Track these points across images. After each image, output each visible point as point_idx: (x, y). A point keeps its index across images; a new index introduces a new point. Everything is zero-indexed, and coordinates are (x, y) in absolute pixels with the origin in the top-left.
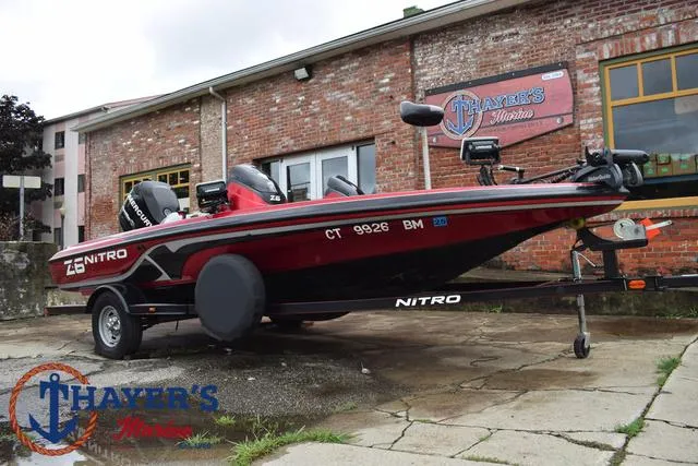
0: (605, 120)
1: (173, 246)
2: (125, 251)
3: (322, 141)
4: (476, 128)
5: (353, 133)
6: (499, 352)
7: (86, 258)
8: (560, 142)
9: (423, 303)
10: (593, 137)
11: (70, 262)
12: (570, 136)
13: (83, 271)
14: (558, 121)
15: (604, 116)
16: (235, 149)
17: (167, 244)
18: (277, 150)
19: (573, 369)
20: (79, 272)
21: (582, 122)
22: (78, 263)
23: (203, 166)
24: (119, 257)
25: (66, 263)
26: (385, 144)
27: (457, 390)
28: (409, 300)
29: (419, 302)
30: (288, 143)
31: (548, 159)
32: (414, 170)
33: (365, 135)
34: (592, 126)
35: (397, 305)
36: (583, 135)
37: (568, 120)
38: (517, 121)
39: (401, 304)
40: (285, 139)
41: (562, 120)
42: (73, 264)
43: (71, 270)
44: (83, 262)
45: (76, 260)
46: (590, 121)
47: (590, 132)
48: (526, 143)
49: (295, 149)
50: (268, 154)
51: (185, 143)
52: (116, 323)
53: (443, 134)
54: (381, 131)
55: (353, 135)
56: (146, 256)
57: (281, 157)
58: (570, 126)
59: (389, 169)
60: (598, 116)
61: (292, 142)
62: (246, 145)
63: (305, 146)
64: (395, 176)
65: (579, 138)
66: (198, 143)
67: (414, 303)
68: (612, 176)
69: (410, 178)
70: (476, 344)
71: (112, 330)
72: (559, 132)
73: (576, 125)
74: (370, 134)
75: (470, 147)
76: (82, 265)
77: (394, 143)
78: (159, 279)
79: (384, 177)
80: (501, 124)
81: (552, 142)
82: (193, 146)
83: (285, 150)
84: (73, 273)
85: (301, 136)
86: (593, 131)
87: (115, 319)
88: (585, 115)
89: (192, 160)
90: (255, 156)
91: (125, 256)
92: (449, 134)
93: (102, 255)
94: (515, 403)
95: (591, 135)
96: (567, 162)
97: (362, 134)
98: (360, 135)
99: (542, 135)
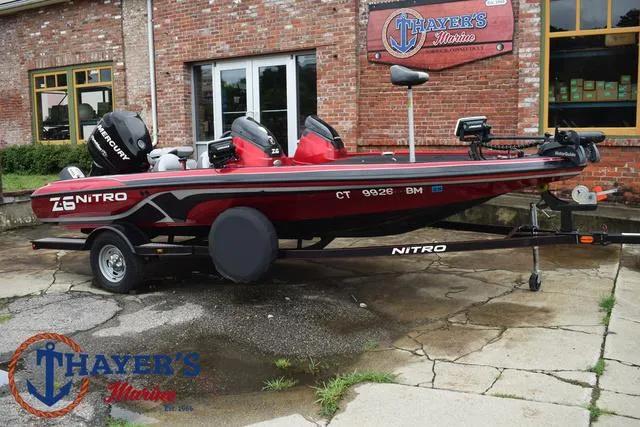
0: (542, 51)
1: (180, 195)
2: (125, 194)
3: (260, 48)
4: (419, 47)
5: (294, 42)
6: (464, 282)
7: (78, 197)
8: (498, 68)
9: (415, 251)
10: (530, 66)
11: (58, 199)
12: (508, 63)
13: (73, 208)
14: (499, 47)
15: (542, 46)
16: (164, 50)
17: (173, 192)
18: (211, 54)
19: (532, 304)
20: (67, 209)
21: (521, 51)
22: (67, 201)
23: (127, 65)
24: (117, 199)
25: (52, 199)
26: (327, 57)
27: (448, 327)
28: (403, 249)
29: (411, 251)
30: (224, 48)
31: (486, 83)
32: (356, 85)
33: (305, 46)
34: (530, 55)
35: (393, 253)
36: (521, 63)
37: (508, 47)
38: (459, 44)
39: (396, 252)
40: (219, 43)
41: (503, 47)
42: (61, 201)
43: (58, 206)
44: (74, 200)
45: (65, 198)
46: (528, 50)
47: (528, 60)
48: (467, 66)
49: (231, 54)
50: (200, 56)
51: (105, 39)
52: (118, 261)
53: (385, 50)
54: (322, 43)
55: (293, 45)
56: (148, 200)
57: (215, 61)
58: (510, 52)
59: (329, 82)
60: (536, 46)
61: (227, 47)
62: (177, 46)
63: (243, 52)
64: (336, 90)
65: (517, 66)
66: (120, 40)
67: (407, 251)
68: (577, 156)
69: (353, 93)
70: (440, 272)
71: (114, 267)
72: (499, 58)
73: (515, 52)
74: (312, 45)
75: (465, 127)
76: (73, 203)
77: (336, 56)
78: (162, 221)
79: (325, 90)
80: (443, 46)
81: (492, 67)
82: (116, 43)
83: (219, 55)
84: (61, 209)
85: (237, 41)
86: (531, 60)
87: (116, 256)
88: (524, 44)
89: (114, 58)
90: (187, 59)
91: (125, 198)
92: (391, 51)
93: (97, 196)
94: (503, 342)
95: (528, 64)
96: (504, 87)
97: (303, 44)
98: (301, 46)
99: (482, 59)
